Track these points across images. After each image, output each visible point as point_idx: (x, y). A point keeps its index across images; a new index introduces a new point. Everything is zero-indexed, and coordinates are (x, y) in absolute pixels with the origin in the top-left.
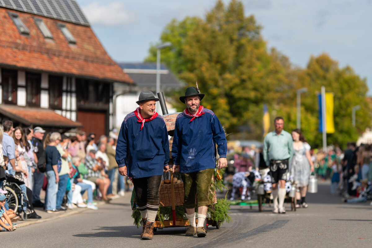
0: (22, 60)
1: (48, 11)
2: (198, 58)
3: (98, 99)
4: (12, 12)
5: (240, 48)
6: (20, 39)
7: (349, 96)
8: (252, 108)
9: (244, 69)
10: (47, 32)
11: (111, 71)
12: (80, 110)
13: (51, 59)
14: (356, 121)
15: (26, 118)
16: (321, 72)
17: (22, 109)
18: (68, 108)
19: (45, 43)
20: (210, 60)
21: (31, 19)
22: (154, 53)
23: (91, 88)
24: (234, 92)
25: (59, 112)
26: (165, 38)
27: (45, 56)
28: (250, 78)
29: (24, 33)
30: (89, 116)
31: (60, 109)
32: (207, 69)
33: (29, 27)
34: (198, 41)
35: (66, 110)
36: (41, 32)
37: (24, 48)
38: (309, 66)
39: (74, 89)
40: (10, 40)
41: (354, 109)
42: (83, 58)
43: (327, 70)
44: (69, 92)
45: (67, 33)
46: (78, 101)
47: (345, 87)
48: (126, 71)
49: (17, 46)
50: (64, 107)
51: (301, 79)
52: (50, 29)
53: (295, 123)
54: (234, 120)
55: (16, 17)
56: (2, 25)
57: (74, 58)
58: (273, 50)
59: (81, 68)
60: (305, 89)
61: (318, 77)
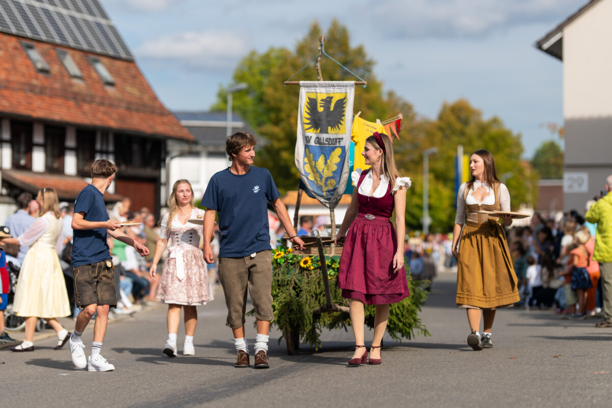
0: (40, 108)
1: (76, 40)
2: (285, 106)
3: (145, 163)
4: (25, 42)
6: (37, 78)
7: (498, 159)
10: (73, 68)
11: (164, 124)
12: (120, 178)
13: (79, 107)
16: (458, 126)
17: (39, 177)
19: (71, 85)
21: (52, 51)
22: (223, 98)
23: (136, 147)
26: (239, 77)
27: (72, 103)
29: (43, 71)
33: (49, 63)
36: (66, 69)
37: (42, 91)
38: (441, 117)
39: (111, 148)
40: (23, 80)
41: (504, 177)
42: (124, 105)
43: (466, 122)
44: (105, 152)
45: (102, 70)
48: (184, 122)
49: (32, 88)
51: (430, 135)
52: (79, 65)
53: (421, 196)
55: (30, 47)
56: (11, 59)
57: (111, 106)
58: (391, 94)
59: (122, 119)
60: (435, 150)
61: (454, 132)
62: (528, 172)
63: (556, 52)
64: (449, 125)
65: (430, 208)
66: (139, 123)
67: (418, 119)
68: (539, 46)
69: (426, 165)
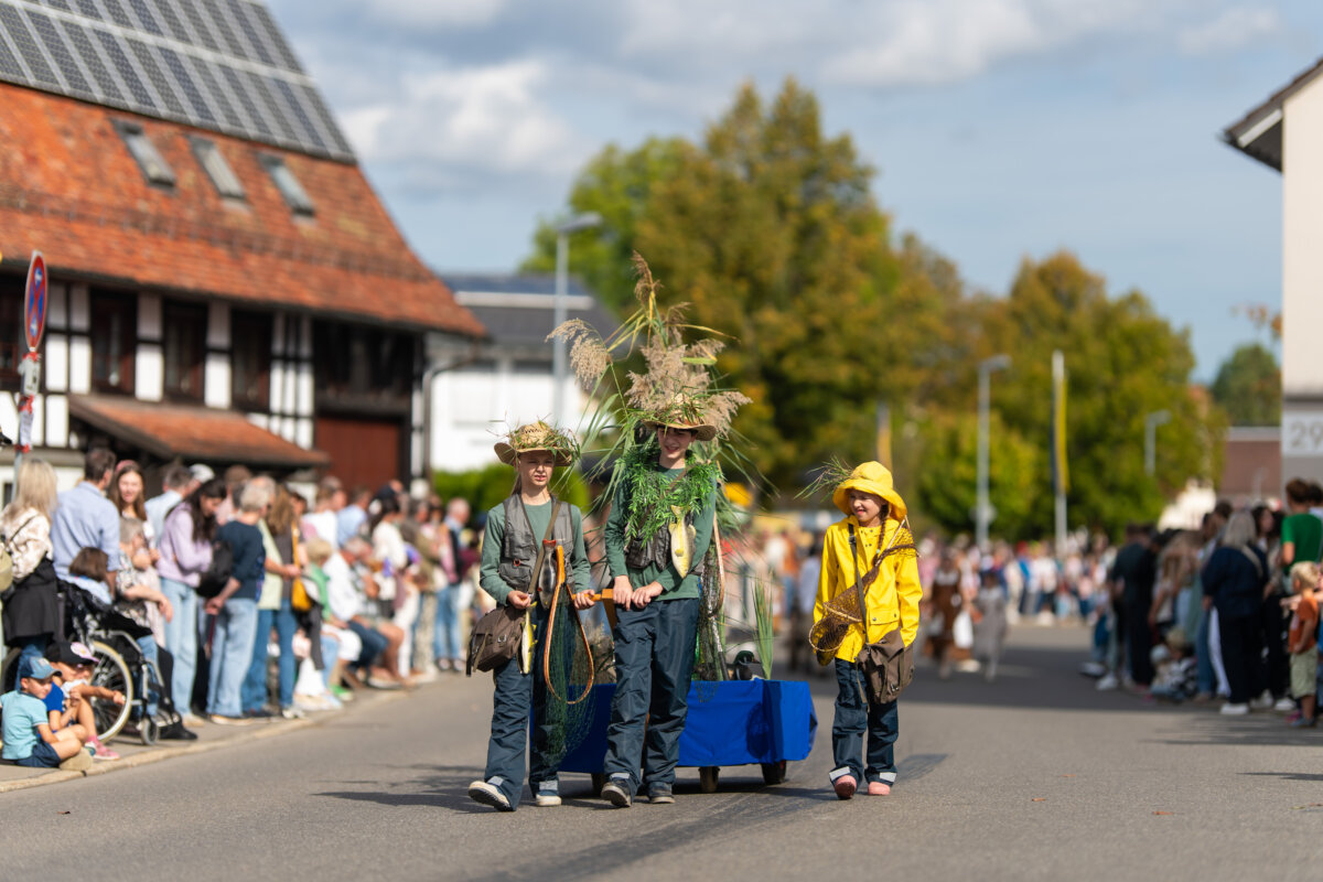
0: (152, 262)
1: (232, 117)
2: (681, 263)
3: (378, 381)
4: (122, 119)
5: (808, 232)
6: (147, 198)
7: (1139, 382)
8: (841, 412)
9: (818, 295)
10: (227, 180)
11: (418, 298)
12: (323, 414)
13: (238, 261)
14: (1158, 457)
15: (163, 438)
16: (1053, 309)
17: (149, 411)
18: (289, 408)
19: (220, 213)
20: (717, 268)
21: (181, 141)
22: (547, 244)
23: (358, 349)
24: (788, 365)
25: (259, 420)
26: (582, 200)
27: (222, 252)
28: (837, 325)
29: (161, 183)
30: (350, 432)
31: (265, 410)
32: (709, 296)
33: (173, 164)
34: (682, 210)
35: (283, 415)
36: (210, 179)
37: (158, 226)
38: (1017, 290)
39: (306, 350)
40: (118, 202)
41: (1152, 421)
42: (334, 257)
43: (1070, 302)
44: (291, 361)
45: (288, 181)
46: (319, 387)
47: (1126, 354)
48: (464, 297)
49: (137, 220)
50: (275, 404)
51: (993, 329)
52: (237, 170)
53: (972, 460)
54: (788, 451)
55: (134, 132)
56: (93, 156)
57: (307, 258)
58: (909, 240)
59: (330, 287)
60: (1003, 360)
61: (1043, 323)
62: (1204, 410)
63: (1268, 152)
64: (1035, 308)
65: (992, 485)
66: (366, 298)
67: (968, 295)
68: (1231, 138)
69: (984, 393)
